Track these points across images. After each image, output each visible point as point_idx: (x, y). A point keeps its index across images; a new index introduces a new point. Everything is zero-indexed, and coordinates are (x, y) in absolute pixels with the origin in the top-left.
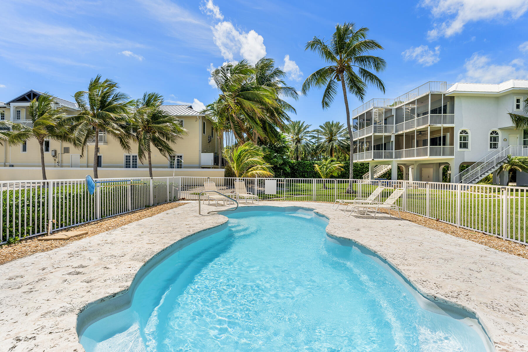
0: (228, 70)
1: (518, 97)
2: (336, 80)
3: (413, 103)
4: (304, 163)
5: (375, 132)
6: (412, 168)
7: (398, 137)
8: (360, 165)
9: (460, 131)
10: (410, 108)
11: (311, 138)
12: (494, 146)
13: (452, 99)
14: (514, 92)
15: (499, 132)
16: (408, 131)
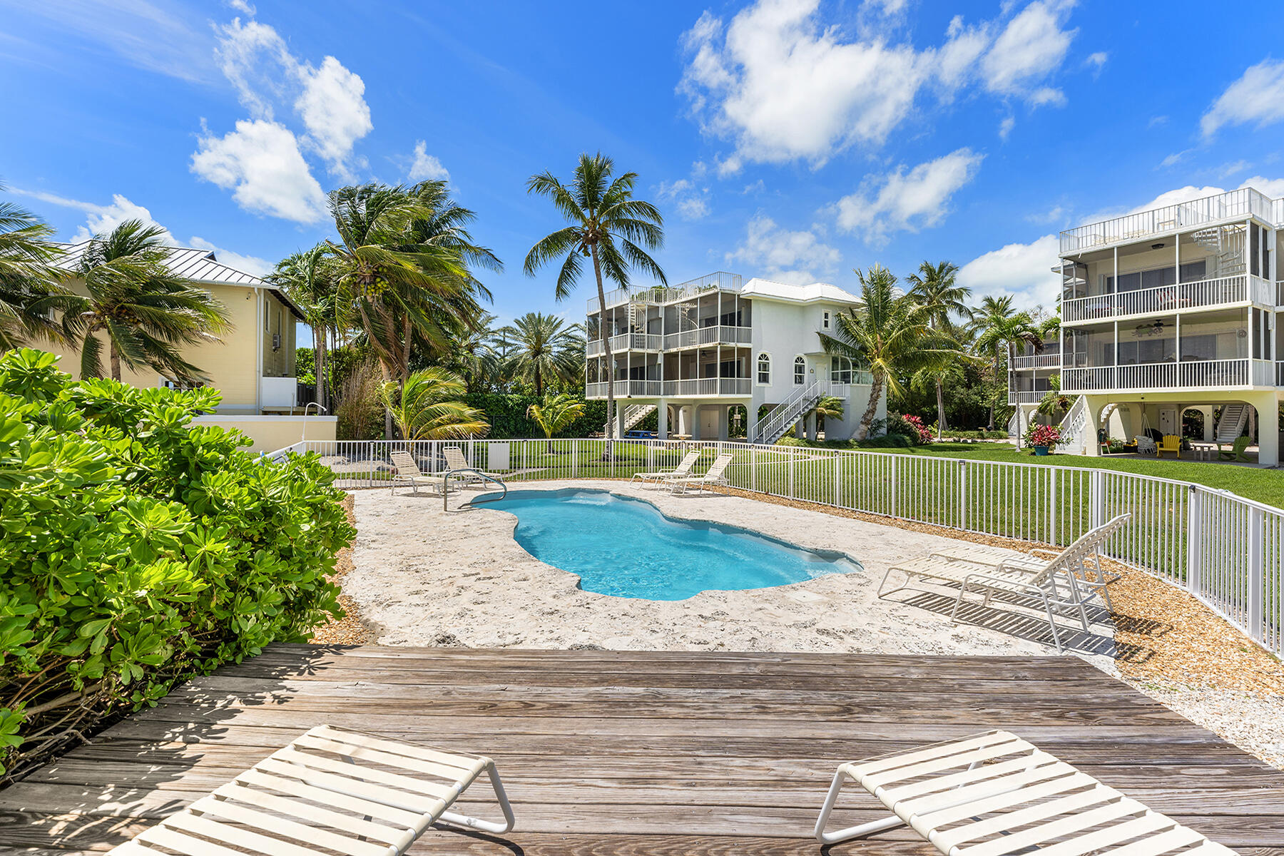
0: (361, 199)
1: (827, 311)
2: (581, 253)
3: (694, 301)
4: (485, 399)
5: (632, 346)
6: (684, 411)
7: (670, 358)
8: (596, 403)
9: (759, 355)
10: (687, 310)
11: (495, 344)
12: (799, 380)
13: (747, 303)
14: (823, 303)
15: (805, 358)
16: (686, 348)
